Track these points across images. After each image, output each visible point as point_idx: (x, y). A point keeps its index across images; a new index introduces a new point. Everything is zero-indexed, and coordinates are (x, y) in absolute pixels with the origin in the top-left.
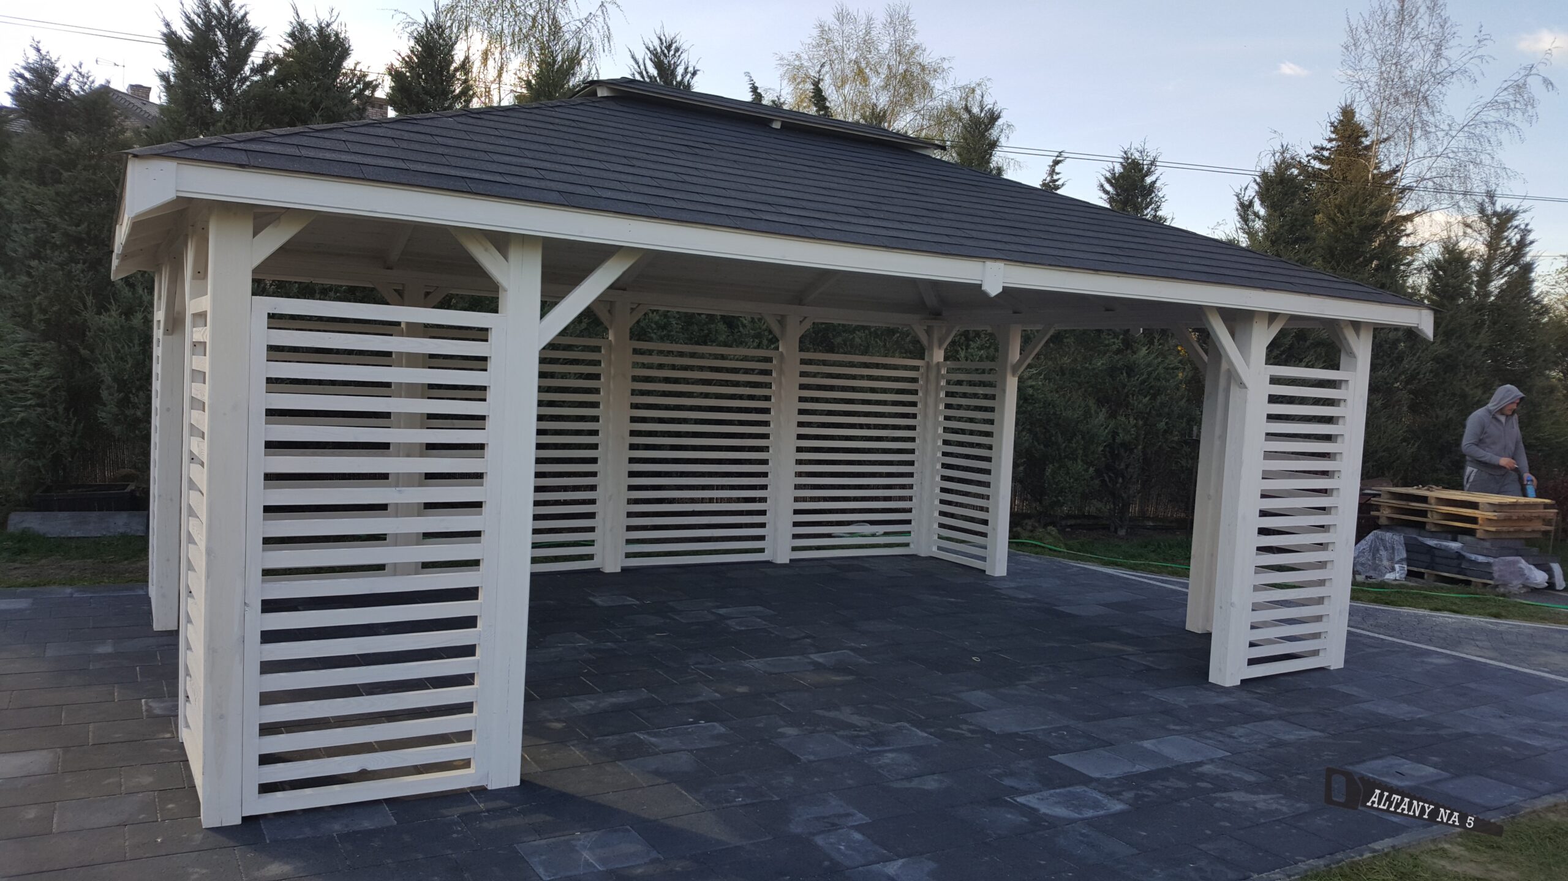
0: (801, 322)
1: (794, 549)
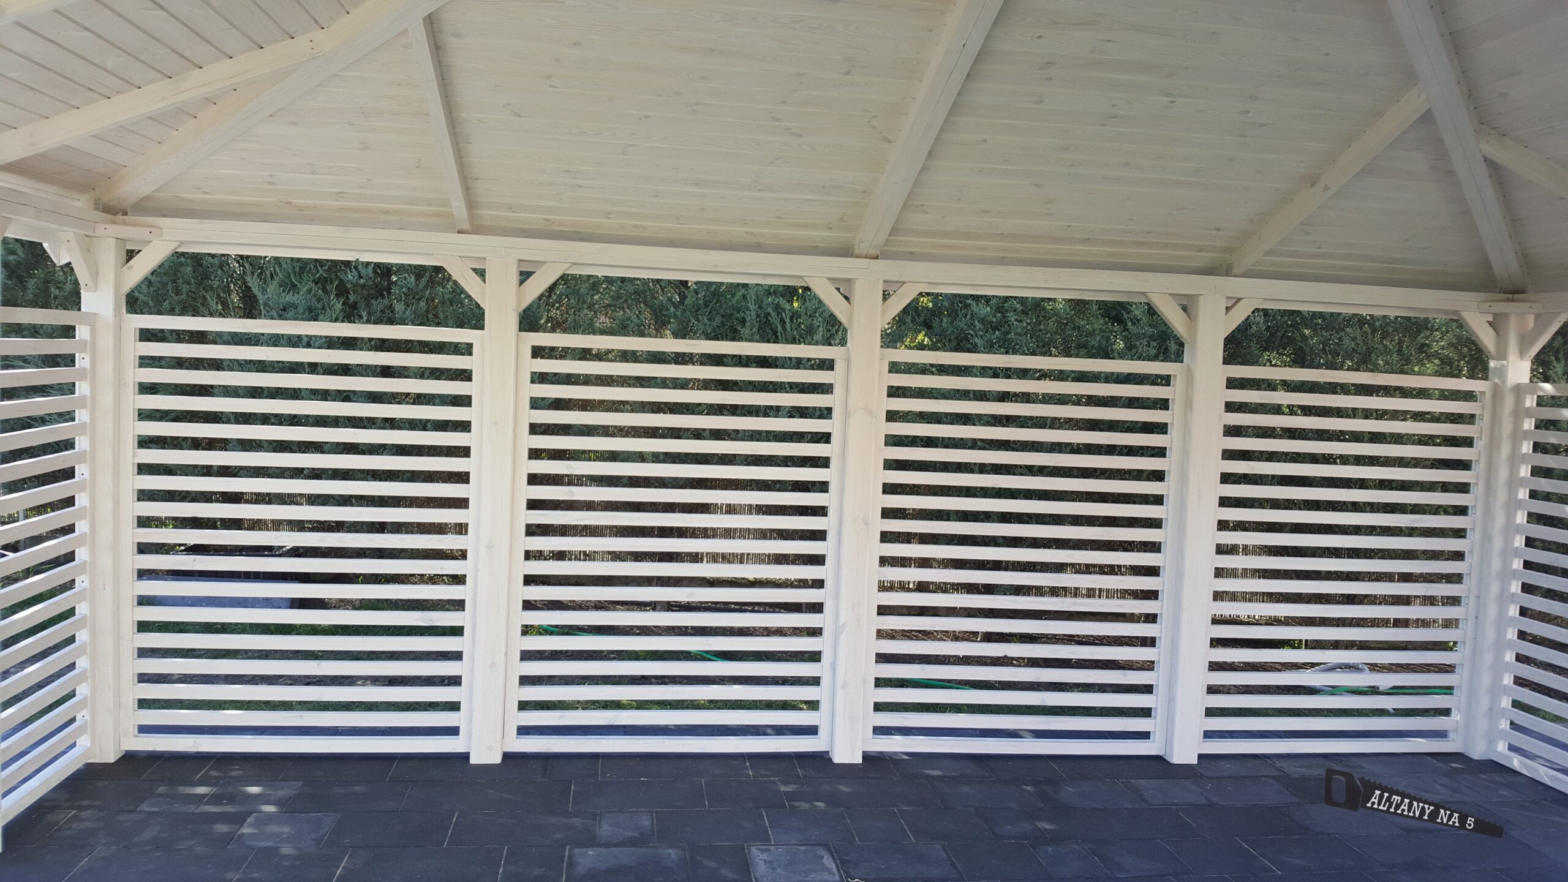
0: (1228, 309)
1: (1208, 735)
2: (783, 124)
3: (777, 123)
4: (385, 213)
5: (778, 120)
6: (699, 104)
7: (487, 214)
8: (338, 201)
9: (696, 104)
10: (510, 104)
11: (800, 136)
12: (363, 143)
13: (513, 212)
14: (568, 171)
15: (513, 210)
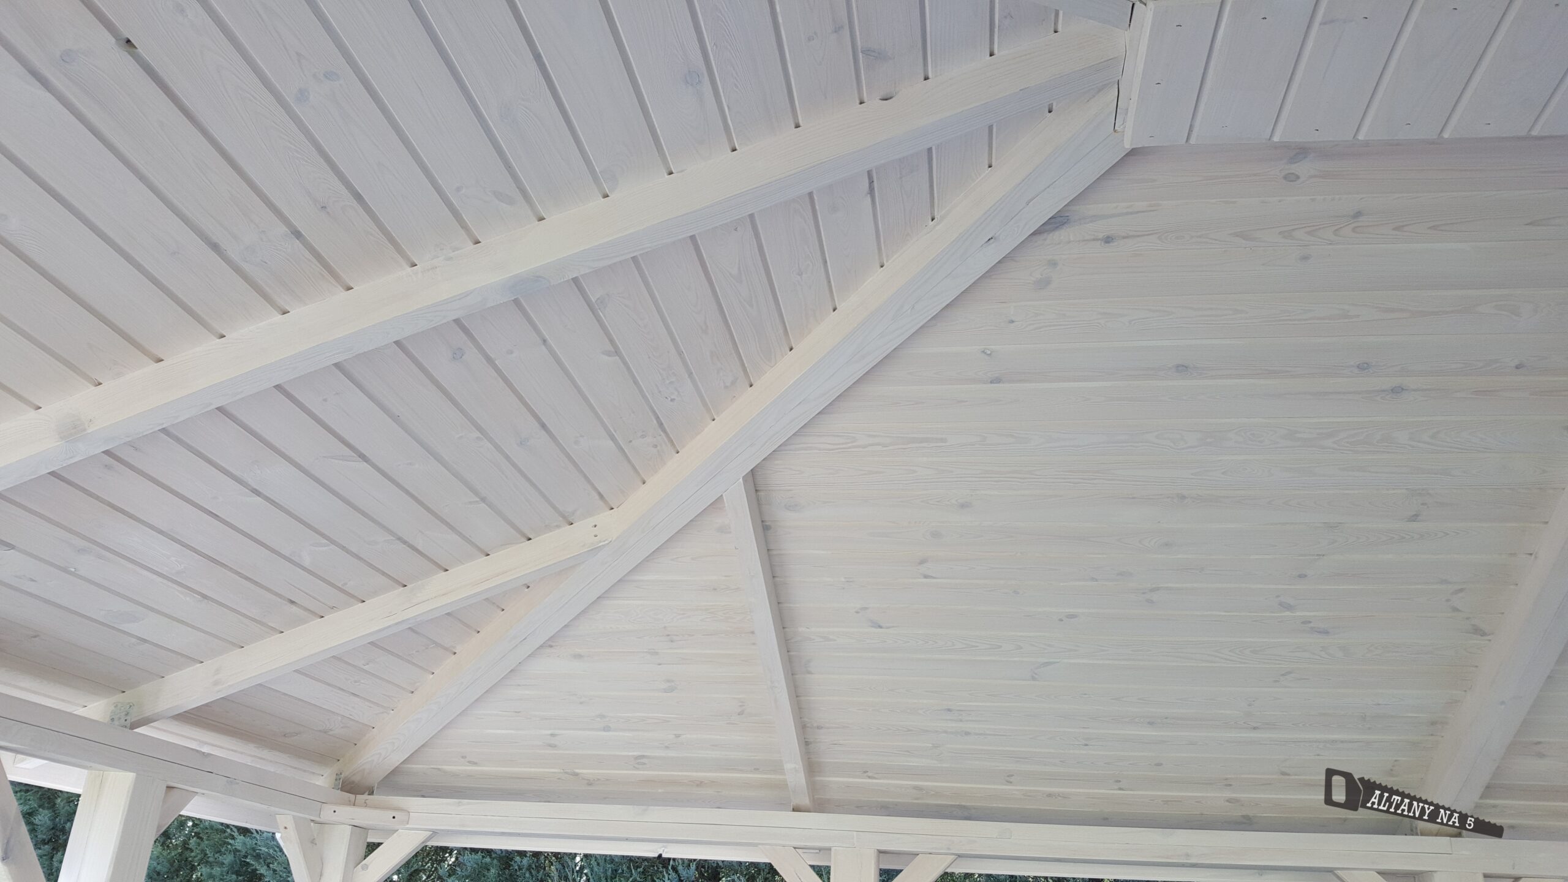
2: (1298, 614)
3: (1288, 613)
4: (697, 785)
5: (1289, 607)
6: (1158, 589)
7: (835, 782)
8: (637, 769)
9: (1153, 590)
10: (867, 608)
11: (1326, 632)
12: (668, 681)
13: (869, 777)
14: (949, 710)
15: (870, 774)
